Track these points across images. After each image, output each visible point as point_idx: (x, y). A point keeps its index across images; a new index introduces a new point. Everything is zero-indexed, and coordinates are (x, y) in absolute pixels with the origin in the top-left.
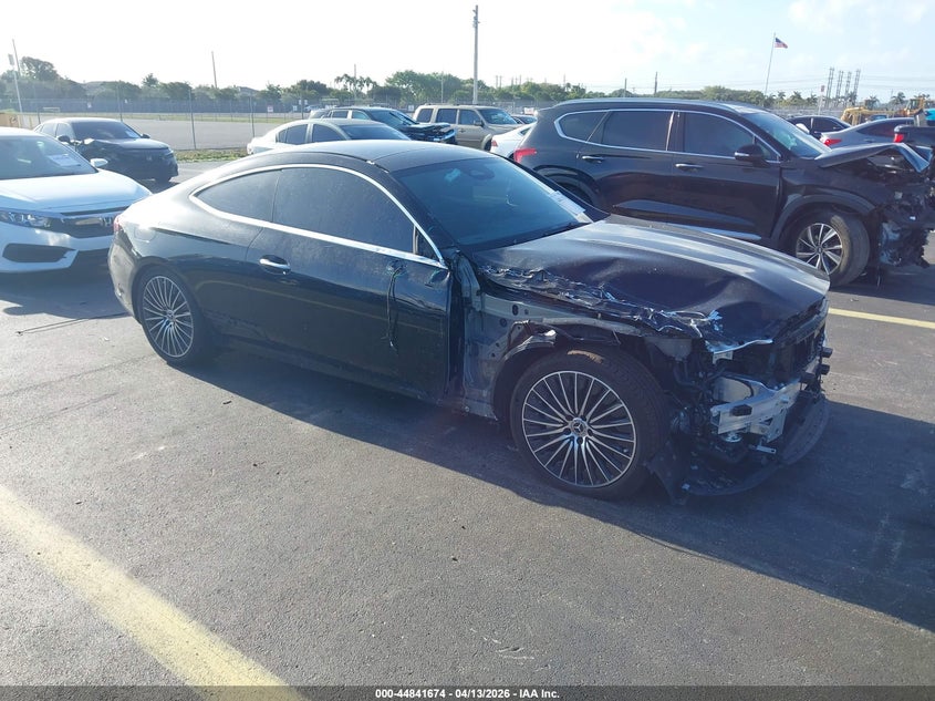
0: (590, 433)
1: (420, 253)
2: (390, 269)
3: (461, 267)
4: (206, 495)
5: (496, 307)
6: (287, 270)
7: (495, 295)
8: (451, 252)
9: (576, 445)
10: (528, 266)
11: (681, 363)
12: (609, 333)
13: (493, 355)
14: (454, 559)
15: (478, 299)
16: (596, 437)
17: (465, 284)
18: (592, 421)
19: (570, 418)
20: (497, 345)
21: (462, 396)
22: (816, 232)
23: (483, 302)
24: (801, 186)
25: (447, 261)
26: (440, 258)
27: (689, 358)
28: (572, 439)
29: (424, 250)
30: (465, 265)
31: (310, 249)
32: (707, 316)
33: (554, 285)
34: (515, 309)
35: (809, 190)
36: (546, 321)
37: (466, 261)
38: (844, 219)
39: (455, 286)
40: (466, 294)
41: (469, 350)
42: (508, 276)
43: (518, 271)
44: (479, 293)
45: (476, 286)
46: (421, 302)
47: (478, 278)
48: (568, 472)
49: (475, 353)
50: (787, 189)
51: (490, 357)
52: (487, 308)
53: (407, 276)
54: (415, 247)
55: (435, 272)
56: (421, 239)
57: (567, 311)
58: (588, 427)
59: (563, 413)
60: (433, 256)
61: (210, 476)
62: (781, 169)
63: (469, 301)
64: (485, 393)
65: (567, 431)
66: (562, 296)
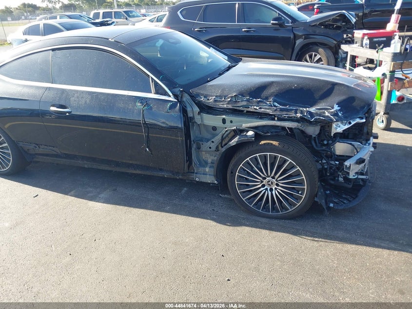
0: (277, 185)
1: (157, 93)
2: (139, 104)
3: (184, 99)
4: (54, 267)
5: (210, 120)
6: (69, 112)
7: (208, 113)
8: (178, 90)
9: (270, 193)
10: (225, 93)
11: (315, 137)
12: (283, 128)
13: (210, 148)
14: (228, 280)
15: (199, 117)
16: (282, 187)
17: (189, 109)
18: (278, 179)
19: (264, 178)
20: (213, 142)
21: (193, 173)
22: (311, 57)
23: (202, 118)
24: (302, 35)
25: (176, 96)
26: (171, 94)
27: (319, 134)
28: (266, 189)
29: (159, 90)
30: (186, 98)
31: (82, 97)
32: (333, 108)
33: (244, 103)
34: (224, 121)
35: (307, 37)
36: (244, 126)
37: (186, 95)
38: (323, 49)
39: (184, 111)
40: (190, 115)
41: (194, 146)
42: (215, 101)
43: (220, 97)
44: (199, 113)
45: (197, 109)
46: (163, 123)
47: (196, 104)
48: (266, 207)
49: (199, 148)
50: (296, 37)
51: (209, 149)
52: (205, 121)
53: (151, 108)
54: (153, 89)
55: (170, 104)
56: (156, 84)
57: (257, 118)
58: (276, 182)
59: (260, 176)
60: (166, 94)
61: (52, 251)
62: (292, 28)
63: (192, 118)
64: (207, 169)
65: (263, 186)
66: (251, 109)
